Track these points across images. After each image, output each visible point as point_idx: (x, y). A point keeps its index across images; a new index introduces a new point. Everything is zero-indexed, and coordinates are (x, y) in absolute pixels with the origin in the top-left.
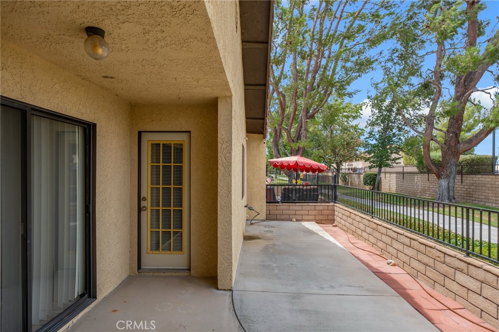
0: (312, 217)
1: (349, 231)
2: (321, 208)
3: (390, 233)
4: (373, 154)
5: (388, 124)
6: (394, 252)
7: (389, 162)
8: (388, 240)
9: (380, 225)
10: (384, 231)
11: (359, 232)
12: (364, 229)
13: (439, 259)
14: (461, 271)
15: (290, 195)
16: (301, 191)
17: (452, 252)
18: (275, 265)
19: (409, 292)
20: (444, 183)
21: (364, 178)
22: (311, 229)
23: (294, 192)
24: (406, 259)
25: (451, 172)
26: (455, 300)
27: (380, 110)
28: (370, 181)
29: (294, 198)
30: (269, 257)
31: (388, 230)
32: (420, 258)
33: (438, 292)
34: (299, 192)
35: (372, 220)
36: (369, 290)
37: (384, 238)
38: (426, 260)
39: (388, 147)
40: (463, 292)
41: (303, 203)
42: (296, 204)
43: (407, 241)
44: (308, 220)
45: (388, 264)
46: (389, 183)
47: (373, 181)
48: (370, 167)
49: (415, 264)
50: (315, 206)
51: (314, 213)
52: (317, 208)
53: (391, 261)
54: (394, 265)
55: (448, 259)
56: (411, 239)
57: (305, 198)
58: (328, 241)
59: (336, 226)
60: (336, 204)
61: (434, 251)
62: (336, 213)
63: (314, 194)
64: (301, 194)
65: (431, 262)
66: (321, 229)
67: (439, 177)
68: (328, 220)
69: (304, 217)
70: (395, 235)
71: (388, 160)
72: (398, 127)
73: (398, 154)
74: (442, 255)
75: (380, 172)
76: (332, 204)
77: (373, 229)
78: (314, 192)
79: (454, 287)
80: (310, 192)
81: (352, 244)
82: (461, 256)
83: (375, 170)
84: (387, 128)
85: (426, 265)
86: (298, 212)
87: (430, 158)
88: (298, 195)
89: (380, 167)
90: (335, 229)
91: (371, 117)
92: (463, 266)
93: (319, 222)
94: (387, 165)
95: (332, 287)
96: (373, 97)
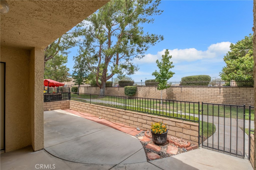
0: (59, 107)
1: (78, 110)
2: (64, 103)
3: (99, 108)
4: (76, 80)
5: (82, 68)
6: (101, 114)
7: (82, 83)
8: (98, 111)
9: (94, 106)
10: (96, 107)
11: (85, 110)
12: (87, 108)
13: (117, 113)
14: (124, 115)
15: (47, 98)
16: (53, 96)
17: (121, 110)
18: (57, 131)
19: (110, 125)
20: (102, 90)
21: (72, 89)
22: (61, 112)
23: (49, 97)
24: (106, 115)
25: (104, 87)
26: (122, 123)
27: (79, 62)
28: (74, 90)
29: (49, 99)
30: (50, 129)
31: (98, 107)
32: (111, 114)
33: (117, 122)
34: (52, 97)
35: (90, 104)
36: (100, 128)
37: (97, 110)
38: (113, 114)
39: (82, 77)
40: (125, 120)
41: (54, 101)
42: (51, 102)
43: (106, 109)
44: (57, 109)
45: (99, 119)
46: (82, 90)
47: (76, 90)
48: (75, 84)
49: (109, 116)
50: (61, 102)
51: (60, 105)
52: (62, 103)
53: (100, 117)
54: (101, 119)
55: (120, 112)
56: (107, 108)
57: (55, 99)
58: (72, 116)
59: (71, 109)
60: (70, 100)
61: (116, 111)
62: (71, 104)
63: (60, 97)
64: (53, 97)
65: (114, 114)
66: (65, 111)
67: (100, 88)
68: (67, 107)
69: (55, 108)
70: (101, 108)
71: (82, 82)
72: (86, 70)
73: (86, 80)
74: (118, 111)
75: (79, 86)
76: (69, 100)
77: (91, 108)
78: (60, 96)
79: (122, 120)
80: (54, 96)
81: (83, 115)
82: (124, 110)
83: (77, 86)
84: (82, 70)
85: (113, 116)
86: (51, 106)
87: (98, 82)
88: (51, 98)
89: (79, 85)
90: (70, 111)
91: (75, 65)
92: (124, 113)
93: (63, 109)
94: (82, 84)
95: (88, 131)
96: (76, 57)
